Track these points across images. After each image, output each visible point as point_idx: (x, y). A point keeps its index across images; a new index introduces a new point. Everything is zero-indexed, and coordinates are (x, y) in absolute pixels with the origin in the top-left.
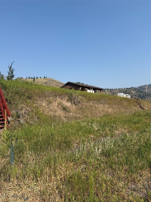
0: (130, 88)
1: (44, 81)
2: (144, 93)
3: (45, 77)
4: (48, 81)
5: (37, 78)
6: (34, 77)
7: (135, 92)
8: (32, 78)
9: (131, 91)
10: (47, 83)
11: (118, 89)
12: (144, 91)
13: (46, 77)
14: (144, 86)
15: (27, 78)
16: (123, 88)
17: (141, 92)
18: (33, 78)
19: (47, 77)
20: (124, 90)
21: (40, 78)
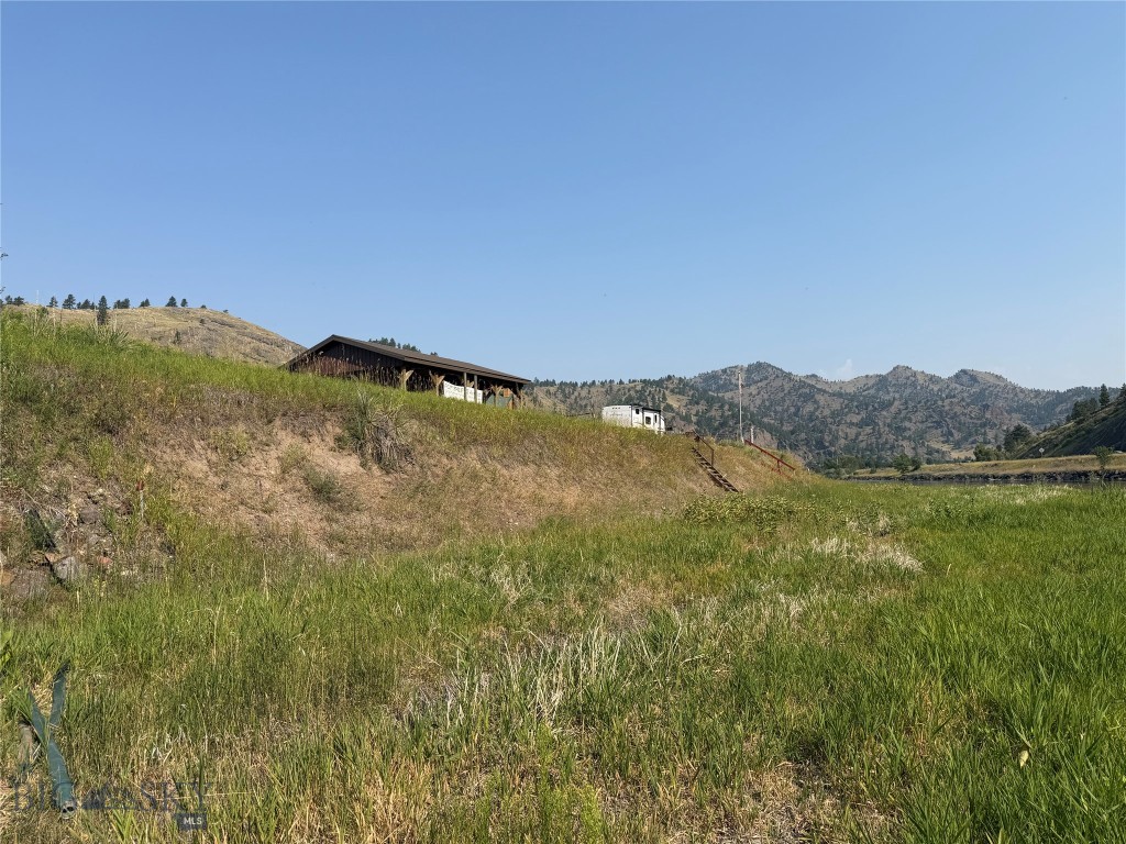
0: (661, 381)
1: (171, 324)
2: (727, 407)
3: (173, 299)
4: (198, 324)
5: (124, 305)
6: (103, 299)
7: (685, 399)
8: (86, 305)
9: (664, 398)
10: (184, 338)
11: (602, 383)
12: (728, 396)
13: (179, 304)
14: (724, 371)
15: (53, 302)
16: (626, 382)
17: (710, 402)
18: (93, 307)
19: (184, 303)
20: (632, 392)
21: (145, 304)
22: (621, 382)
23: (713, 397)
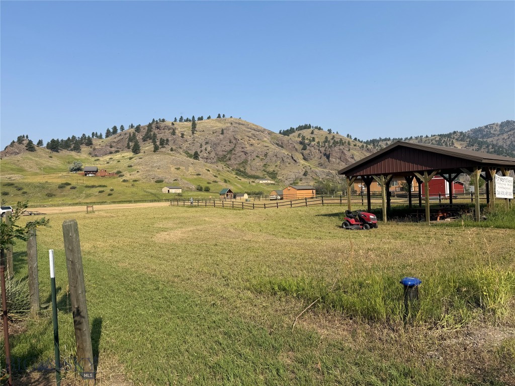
0: (450, 134)
1: (220, 125)
2: (491, 147)
3: (219, 115)
4: (229, 125)
5: (201, 119)
6: (193, 117)
7: (465, 144)
8: (187, 120)
9: (453, 144)
10: (225, 131)
11: (416, 137)
12: (489, 140)
13: (222, 116)
14: (486, 127)
15: (176, 120)
16: (430, 136)
17: (481, 144)
18: (190, 121)
19: (224, 116)
20: (434, 142)
21: (209, 118)
22: (427, 137)
23: (482, 142)
